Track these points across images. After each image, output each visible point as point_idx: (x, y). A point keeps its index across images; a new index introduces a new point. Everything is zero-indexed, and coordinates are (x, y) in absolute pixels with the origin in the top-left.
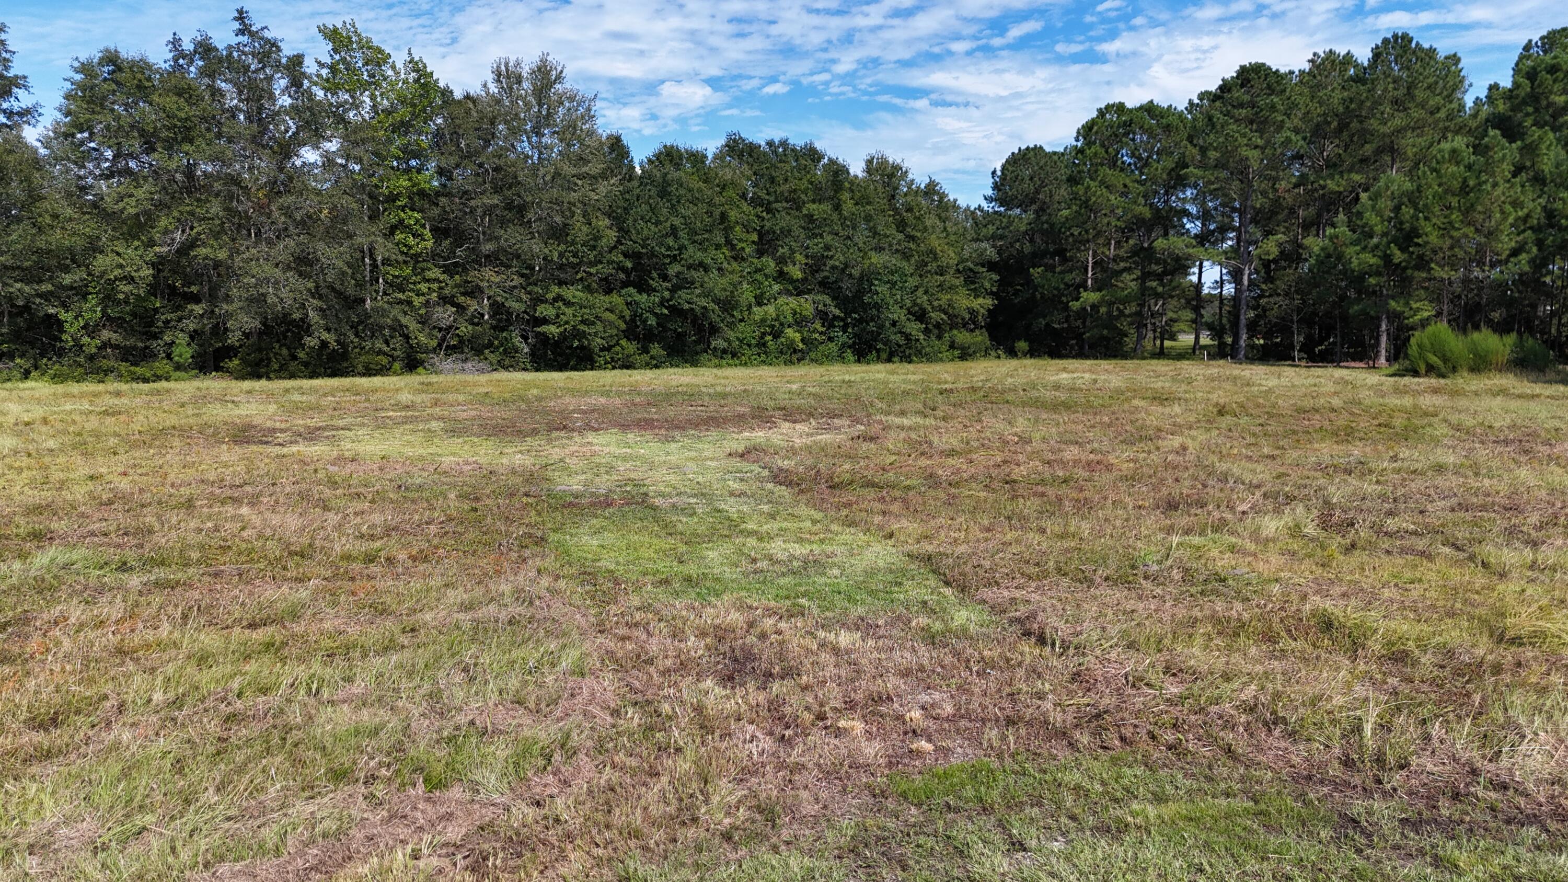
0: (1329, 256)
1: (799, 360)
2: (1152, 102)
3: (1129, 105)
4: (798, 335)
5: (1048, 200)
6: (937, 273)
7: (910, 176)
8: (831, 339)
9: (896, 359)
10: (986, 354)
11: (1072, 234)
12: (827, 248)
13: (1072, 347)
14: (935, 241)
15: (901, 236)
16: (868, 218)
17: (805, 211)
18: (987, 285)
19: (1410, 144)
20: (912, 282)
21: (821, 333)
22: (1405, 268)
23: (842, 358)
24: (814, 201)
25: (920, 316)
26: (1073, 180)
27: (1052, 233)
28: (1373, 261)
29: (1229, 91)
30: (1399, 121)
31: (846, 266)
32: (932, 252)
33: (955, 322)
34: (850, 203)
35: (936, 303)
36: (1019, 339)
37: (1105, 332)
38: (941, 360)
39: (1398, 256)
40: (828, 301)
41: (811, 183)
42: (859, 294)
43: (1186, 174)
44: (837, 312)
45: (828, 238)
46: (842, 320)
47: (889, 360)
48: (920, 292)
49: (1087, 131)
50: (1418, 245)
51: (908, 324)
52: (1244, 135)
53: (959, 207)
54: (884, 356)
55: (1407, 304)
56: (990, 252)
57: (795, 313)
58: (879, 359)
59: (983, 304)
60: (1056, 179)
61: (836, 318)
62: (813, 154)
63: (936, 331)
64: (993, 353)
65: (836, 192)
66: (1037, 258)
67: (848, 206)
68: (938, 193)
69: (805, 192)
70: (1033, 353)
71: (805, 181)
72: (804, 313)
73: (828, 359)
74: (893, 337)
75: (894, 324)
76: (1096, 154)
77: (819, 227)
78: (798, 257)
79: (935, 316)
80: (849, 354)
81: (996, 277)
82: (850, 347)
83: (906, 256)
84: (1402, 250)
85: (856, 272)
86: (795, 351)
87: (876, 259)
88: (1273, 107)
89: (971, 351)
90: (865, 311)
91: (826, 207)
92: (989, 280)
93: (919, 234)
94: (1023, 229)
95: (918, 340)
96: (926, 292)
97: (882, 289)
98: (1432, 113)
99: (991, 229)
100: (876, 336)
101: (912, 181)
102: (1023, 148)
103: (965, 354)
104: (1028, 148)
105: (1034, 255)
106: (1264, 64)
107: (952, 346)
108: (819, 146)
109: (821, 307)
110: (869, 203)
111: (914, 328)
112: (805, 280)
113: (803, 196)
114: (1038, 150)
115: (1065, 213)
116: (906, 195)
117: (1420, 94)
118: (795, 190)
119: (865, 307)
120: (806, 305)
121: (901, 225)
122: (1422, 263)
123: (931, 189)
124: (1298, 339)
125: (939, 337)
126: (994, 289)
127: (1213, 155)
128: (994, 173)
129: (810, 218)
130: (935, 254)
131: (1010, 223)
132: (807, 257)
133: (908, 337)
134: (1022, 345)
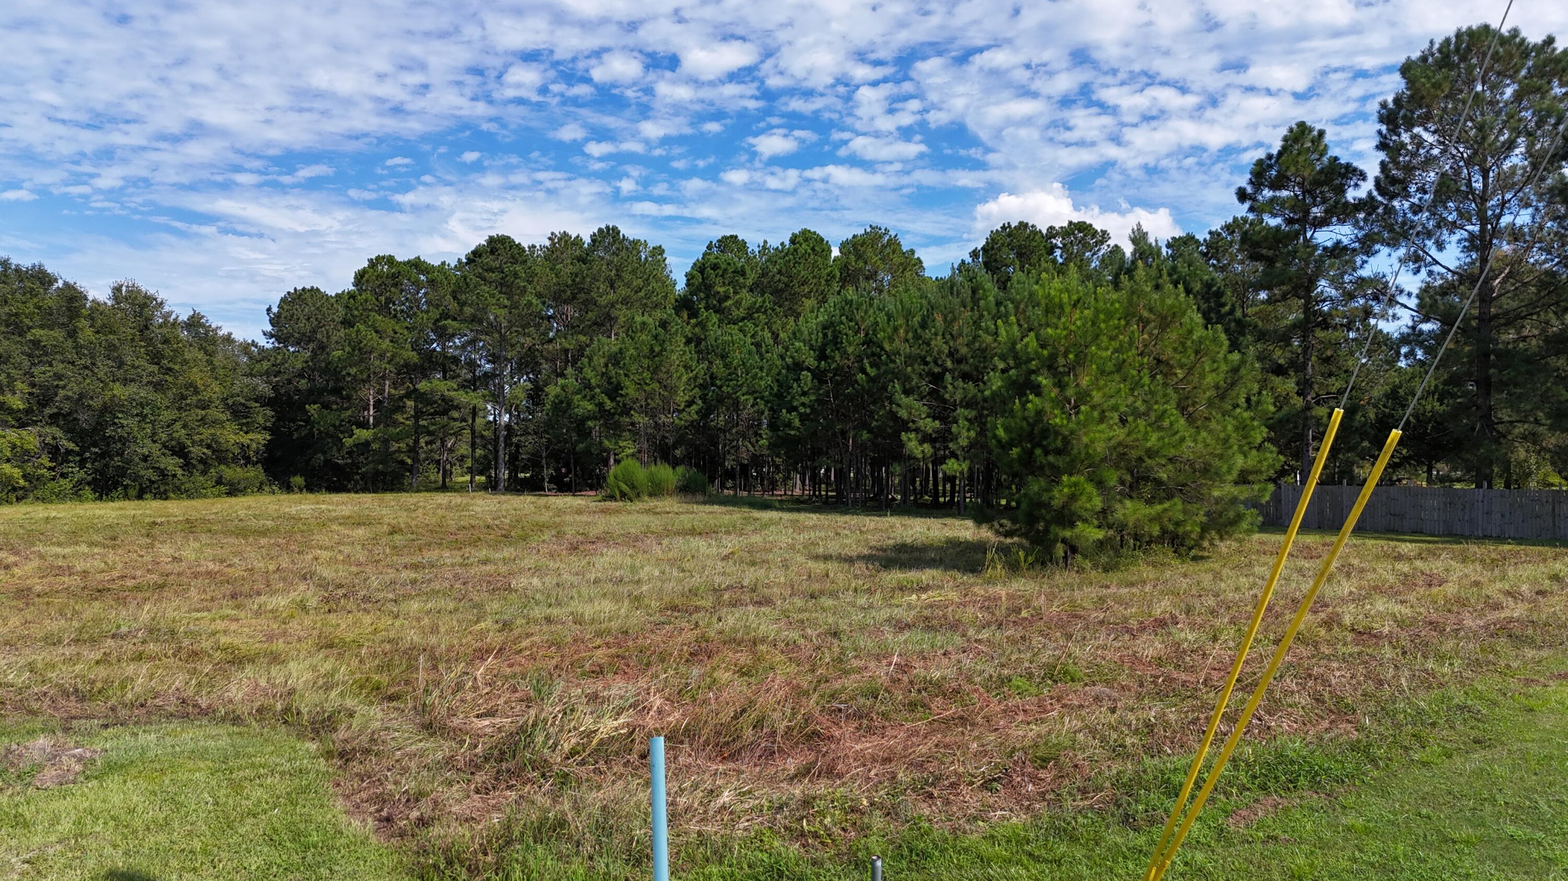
0: (562, 402)
1: (18, 499)
2: (419, 258)
3: (400, 258)
4: (16, 470)
5: (325, 340)
6: (197, 407)
7: (167, 309)
8: (64, 476)
9: (148, 496)
10: (260, 489)
11: (349, 374)
12: (59, 377)
13: (357, 482)
14: (196, 376)
15: (155, 368)
16: (111, 347)
17: (29, 336)
18: (261, 420)
19: (622, 314)
20: (167, 416)
21: (50, 469)
22: (614, 414)
23: (76, 494)
24: (42, 327)
25: (180, 451)
26: (347, 323)
27: (332, 371)
28: (590, 407)
29: (480, 256)
30: (612, 296)
31: (82, 396)
32: (192, 386)
33: (220, 455)
34: (89, 332)
35: (196, 438)
36: (295, 475)
37: (380, 467)
38: (205, 496)
39: (609, 404)
40: (59, 433)
41: (39, 308)
42: (99, 426)
43: (444, 325)
44: (71, 446)
45: (59, 367)
46: (78, 454)
47: (140, 497)
48: (178, 425)
49: (360, 277)
50: (622, 395)
51: (163, 459)
52: (493, 296)
53: (233, 341)
54: (133, 492)
55: (616, 443)
56: (264, 388)
57: (14, 447)
58: (126, 497)
59: (258, 439)
60: (333, 320)
61: (69, 452)
62: (42, 278)
63: (201, 467)
64: (267, 488)
65: (71, 318)
66: (313, 395)
67: (87, 333)
68: (203, 326)
69: (30, 316)
70: (311, 487)
71: (30, 305)
72: (26, 446)
73: (60, 497)
74: (142, 473)
75: (145, 458)
76: (366, 301)
77: (46, 354)
78: (19, 385)
79: (196, 451)
80: (87, 491)
81: (269, 413)
82: (89, 484)
83: (158, 386)
84: (612, 399)
85: (96, 403)
86: (14, 489)
87: (118, 390)
88: (516, 275)
89: (241, 486)
90: (108, 445)
91: (58, 334)
92: (264, 415)
93: (177, 367)
94: (299, 366)
95: (174, 476)
96: (185, 426)
97: (130, 423)
98: (636, 292)
99: (266, 365)
100: (122, 472)
101: (169, 314)
102: (299, 288)
103: (234, 490)
104: (304, 289)
105: (311, 392)
106: (509, 238)
107: (219, 482)
108: (50, 269)
109: (48, 440)
110: (113, 332)
111: (171, 464)
112: (28, 411)
113: (27, 321)
114: (314, 291)
115: (338, 353)
116: (160, 326)
117: (627, 276)
118: (17, 315)
119: (108, 440)
120: (30, 438)
121: (156, 358)
122: (626, 411)
123: (195, 322)
124: (547, 472)
125: (204, 473)
126: (269, 424)
127: (468, 310)
128: (269, 310)
129: (36, 343)
130: (196, 388)
131: (285, 361)
132: (33, 385)
133: (163, 473)
134: (298, 480)
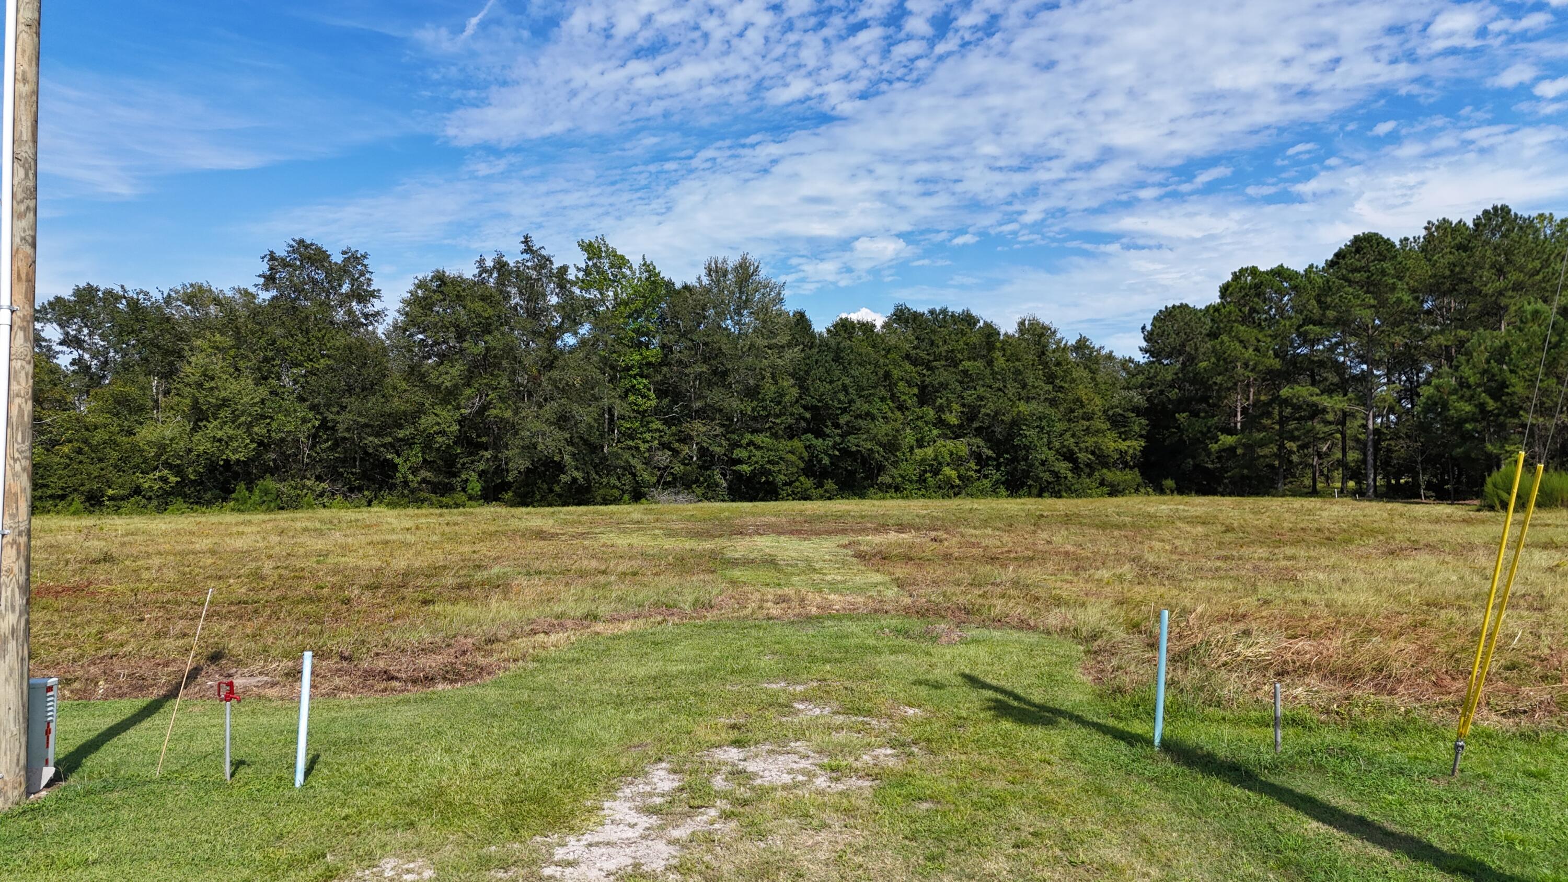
0: (1436, 404)
1: (956, 495)
2: (1282, 266)
3: (1263, 268)
4: (954, 472)
5: (1193, 352)
6: (1083, 419)
7: (1059, 336)
8: (986, 477)
9: (1046, 494)
10: (1137, 490)
11: (1215, 383)
12: (981, 398)
13: (1226, 486)
14: (1082, 392)
15: (1050, 387)
16: (1018, 372)
17: (961, 368)
18: (1137, 429)
19: (1516, 303)
20: (1059, 426)
21: (976, 471)
22: (1498, 415)
23: (995, 492)
24: (969, 359)
25: (1069, 456)
26: (1213, 335)
27: (1198, 380)
28: (1468, 408)
29: (1344, 258)
30: (1501, 284)
31: (996, 413)
32: (1078, 400)
33: (1102, 460)
34: (1002, 360)
35: (1082, 445)
36: (1166, 478)
37: (1245, 471)
38: (1091, 496)
39: (1491, 405)
40: (982, 444)
41: (967, 344)
42: (1010, 437)
43: (1306, 331)
44: (990, 453)
45: (981, 390)
46: (995, 459)
47: (1040, 495)
48: (1068, 434)
49: (1225, 290)
50: (1508, 394)
51: (1056, 463)
52: (1358, 297)
53: (1114, 358)
54: (1035, 491)
55: (1502, 447)
56: (1138, 399)
57: (951, 454)
58: (1030, 495)
59: (1134, 445)
60: (1201, 333)
61: (989, 458)
62: (968, 320)
63: (1087, 470)
64: (1143, 490)
65: (989, 351)
66: (1183, 404)
67: (1000, 362)
68: (1088, 347)
69: (961, 351)
70: (1182, 490)
71: (961, 343)
72: (960, 454)
73: (983, 493)
74: (1041, 475)
75: (1043, 463)
76: (1230, 313)
77: (972, 381)
78: (955, 406)
79: (1083, 457)
80: (1002, 490)
81: (1144, 422)
82: (1003, 483)
83: (1053, 403)
84: (1496, 398)
85: (1007, 418)
86: (953, 487)
87: (1023, 407)
88: (1383, 273)
89: (1121, 488)
90: (1016, 452)
91: (980, 364)
92: (1139, 424)
93: (1066, 385)
94: (1169, 377)
95: (1066, 478)
96: (1073, 436)
97: (1032, 433)
98: (1533, 275)
99: (1141, 378)
100: (1026, 474)
101: (1061, 340)
102: (1170, 305)
103: (1114, 491)
104: (1174, 307)
105: (1180, 401)
106: (1376, 234)
107: (1102, 483)
108: (974, 313)
109: (974, 448)
110: (1018, 360)
111: (1063, 467)
112: (961, 426)
113: (959, 356)
114: (1184, 307)
115: (1205, 364)
116: (1054, 352)
117: (1520, 260)
118: (953, 351)
119: (1016, 448)
120: (962, 447)
121: (1050, 378)
122: (1514, 412)
123: (1082, 345)
124: (1423, 479)
125: (1090, 475)
126: (1144, 432)
127: (1331, 314)
128: (1143, 328)
129: (965, 372)
130: (1082, 402)
131: (1156, 374)
132: (963, 405)
133: (1056, 474)
134: (1169, 483)
